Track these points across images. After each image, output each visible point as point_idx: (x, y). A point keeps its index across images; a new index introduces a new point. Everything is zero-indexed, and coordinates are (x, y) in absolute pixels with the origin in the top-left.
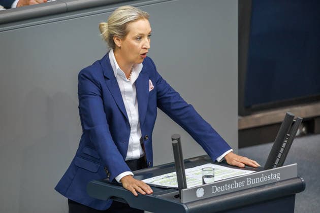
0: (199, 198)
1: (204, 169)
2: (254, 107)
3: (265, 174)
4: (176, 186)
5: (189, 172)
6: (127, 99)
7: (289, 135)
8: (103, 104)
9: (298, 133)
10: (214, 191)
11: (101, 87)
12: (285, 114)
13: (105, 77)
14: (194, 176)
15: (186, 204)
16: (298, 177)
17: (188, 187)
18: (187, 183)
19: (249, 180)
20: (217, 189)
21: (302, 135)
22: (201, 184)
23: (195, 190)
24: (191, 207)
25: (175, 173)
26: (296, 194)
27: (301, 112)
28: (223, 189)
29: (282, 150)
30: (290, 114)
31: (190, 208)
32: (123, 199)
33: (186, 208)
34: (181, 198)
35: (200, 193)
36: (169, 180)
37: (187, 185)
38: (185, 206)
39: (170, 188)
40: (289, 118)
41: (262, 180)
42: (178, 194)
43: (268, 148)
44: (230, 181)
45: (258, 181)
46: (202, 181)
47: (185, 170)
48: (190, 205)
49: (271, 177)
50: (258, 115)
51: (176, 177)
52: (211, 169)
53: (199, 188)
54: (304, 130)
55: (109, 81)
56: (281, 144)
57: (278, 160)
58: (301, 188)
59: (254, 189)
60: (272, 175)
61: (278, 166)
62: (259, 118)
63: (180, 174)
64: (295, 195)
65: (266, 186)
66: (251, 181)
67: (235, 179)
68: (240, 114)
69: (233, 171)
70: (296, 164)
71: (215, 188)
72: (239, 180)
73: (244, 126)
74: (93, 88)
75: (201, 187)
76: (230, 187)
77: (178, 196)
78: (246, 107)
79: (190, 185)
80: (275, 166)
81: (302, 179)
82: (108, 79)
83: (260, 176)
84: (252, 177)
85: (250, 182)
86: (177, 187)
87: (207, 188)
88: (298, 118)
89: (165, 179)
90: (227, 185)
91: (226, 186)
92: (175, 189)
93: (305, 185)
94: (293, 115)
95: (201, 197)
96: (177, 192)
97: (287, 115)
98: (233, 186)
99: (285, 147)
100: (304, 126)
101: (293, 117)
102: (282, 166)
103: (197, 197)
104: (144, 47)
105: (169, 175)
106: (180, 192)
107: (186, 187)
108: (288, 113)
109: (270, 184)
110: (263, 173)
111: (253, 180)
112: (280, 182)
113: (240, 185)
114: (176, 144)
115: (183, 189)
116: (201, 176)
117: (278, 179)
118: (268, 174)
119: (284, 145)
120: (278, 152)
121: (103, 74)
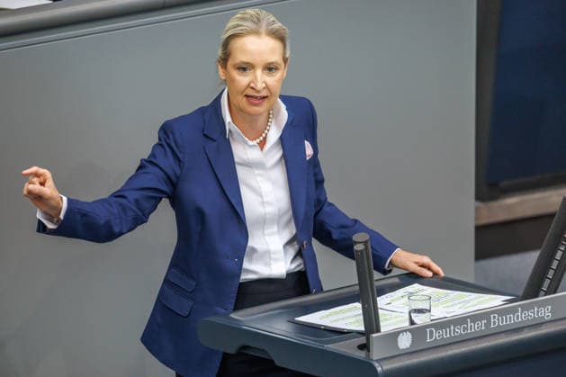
0: (403, 349)
2: (504, 184)
3: (524, 308)
4: (362, 328)
6: (258, 175)
10: (431, 337)
12: (561, 198)
13: (207, 137)
14: (395, 309)
15: (377, 361)
17: (382, 330)
18: (381, 324)
19: (494, 317)
20: (436, 335)
22: (406, 324)
23: (394, 335)
24: (388, 366)
25: (358, 305)
28: (446, 334)
29: (555, 264)
31: (385, 368)
32: (263, 350)
33: (379, 369)
34: (369, 351)
35: (405, 342)
36: (348, 317)
38: (376, 365)
39: (349, 332)
41: (518, 319)
42: (365, 342)
43: (530, 259)
44: (460, 321)
45: (511, 320)
46: (408, 319)
47: (378, 299)
48: (386, 362)
49: (534, 313)
50: (511, 201)
52: (425, 298)
53: (402, 331)
56: (554, 254)
57: (547, 282)
59: (502, 335)
60: (536, 309)
61: (547, 293)
62: (509, 207)
63: (369, 305)
65: (526, 330)
66: (498, 319)
67: (468, 317)
68: (480, 197)
71: (431, 332)
72: (476, 317)
73: (484, 221)
75: (406, 331)
76: (459, 331)
77: (364, 347)
79: (386, 326)
80: (542, 293)
83: (514, 311)
84: (501, 312)
85: (496, 322)
87: (417, 332)
90: (455, 326)
91: (452, 328)
92: (360, 333)
95: (407, 349)
96: (363, 340)
98: (465, 329)
99: (561, 258)
102: (555, 292)
103: (399, 349)
106: (368, 339)
107: (378, 331)
109: (532, 326)
110: (519, 306)
111: (502, 319)
112: (551, 321)
113: (479, 327)
114: (361, 251)
115: (374, 333)
116: (406, 310)
117: (548, 316)
118: (530, 307)
119: (559, 255)
120: (548, 267)
121: (203, 131)
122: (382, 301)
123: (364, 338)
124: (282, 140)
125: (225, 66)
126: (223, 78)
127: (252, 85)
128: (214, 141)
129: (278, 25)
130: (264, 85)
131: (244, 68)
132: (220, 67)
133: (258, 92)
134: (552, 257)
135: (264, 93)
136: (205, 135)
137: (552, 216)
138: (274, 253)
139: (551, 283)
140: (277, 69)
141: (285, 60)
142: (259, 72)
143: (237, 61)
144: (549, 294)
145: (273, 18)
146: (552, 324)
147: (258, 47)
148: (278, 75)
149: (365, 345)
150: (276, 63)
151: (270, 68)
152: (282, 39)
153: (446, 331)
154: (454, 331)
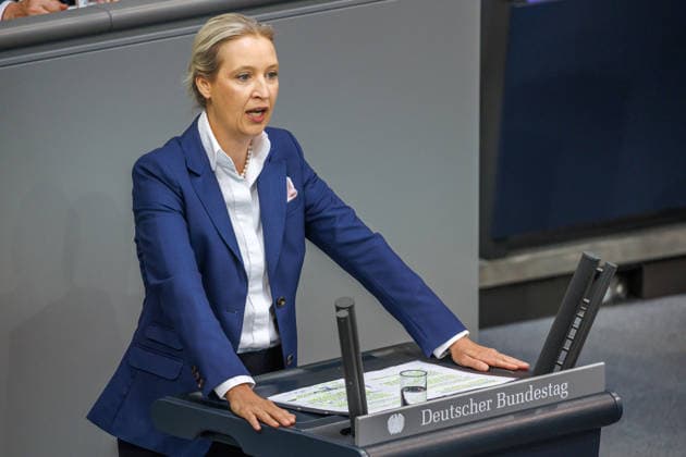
0: (394, 435)
1: (406, 374)
2: (514, 238)
3: (537, 385)
4: (345, 409)
5: (372, 379)
7: (587, 301)
8: (189, 230)
9: (607, 296)
10: (427, 419)
11: (182, 193)
12: (580, 256)
13: (190, 172)
14: (384, 388)
15: (364, 448)
16: (607, 392)
17: (370, 412)
18: (368, 402)
19: (502, 396)
20: (433, 417)
21: (616, 301)
22: (398, 405)
23: (384, 418)
24: (376, 455)
25: (342, 381)
26: (603, 429)
27: (614, 251)
28: (444, 416)
29: (572, 334)
30: (591, 255)
32: (232, 438)
34: (354, 436)
35: (396, 426)
36: (329, 397)
37: (369, 406)
38: (362, 452)
39: (331, 414)
40: (589, 263)
41: (529, 398)
42: (349, 426)
44: (461, 401)
45: (521, 399)
46: (400, 399)
47: (365, 375)
48: (373, 450)
49: (548, 391)
51: (344, 390)
52: (420, 373)
53: (393, 413)
54: (620, 289)
55: (199, 180)
56: (571, 321)
57: (564, 354)
58: (612, 414)
59: (512, 417)
60: (550, 386)
61: (563, 368)
63: (354, 383)
64: (600, 429)
65: (539, 411)
66: (506, 399)
67: (471, 396)
68: (485, 254)
69: (467, 378)
70: (602, 363)
71: (427, 413)
72: (479, 396)
73: (491, 282)
74: (165, 197)
76: (460, 412)
77: (349, 432)
78: (497, 240)
79: (374, 408)
80: (557, 367)
81: (614, 394)
82: (198, 175)
83: (524, 388)
84: (507, 390)
85: (503, 402)
86: (347, 411)
87: (411, 414)
88: (607, 265)
89: (322, 395)
90: (455, 407)
91: (452, 409)
92: (343, 416)
93: (621, 409)
94: (597, 258)
95: (398, 433)
96: (346, 423)
97: (585, 258)
98: (467, 410)
99: (580, 326)
100: (619, 282)
101: (597, 262)
102: (572, 366)
103: (389, 434)
104: (256, 94)
105: (329, 385)
106: (353, 422)
107: (365, 412)
108: (587, 253)
109: (546, 406)
110: (531, 383)
111: (511, 398)
112: (567, 401)
113: (483, 407)
114: (345, 318)
115: (359, 415)
116: (398, 388)
117: (564, 395)
118: (544, 384)
119: (577, 322)
120: (564, 337)
121: (187, 165)
123: (349, 421)
134: (569, 325)
136: (189, 169)
137: (569, 275)
139: (567, 355)
143: (236, 67)
144: (566, 369)
146: (569, 404)
149: (349, 429)
151: (271, 74)
153: (445, 413)
154: (454, 413)
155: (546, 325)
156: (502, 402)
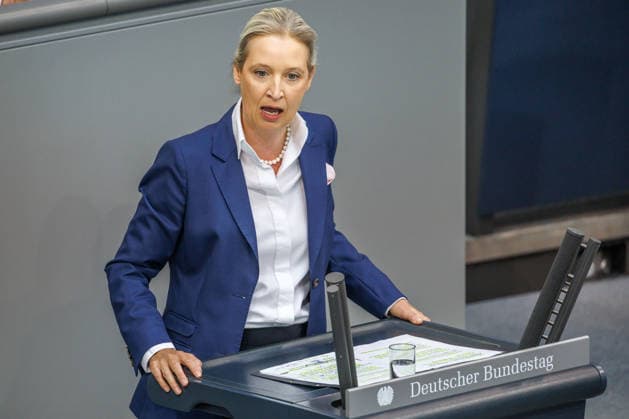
1: (396, 347)
2: (498, 215)
3: (522, 358)
4: (336, 382)
5: (362, 352)
7: (572, 276)
9: (591, 272)
10: (416, 392)
12: (564, 232)
14: (374, 362)
16: (592, 365)
17: (359, 384)
18: (358, 375)
19: (488, 369)
20: (421, 390)
21: (600, 276)
22: (387, 378)
23: (374, 390)
25: (333, 355)
26: (587, 400)
27: (597, 227)
28: (432, 389)
29: (557, 308)
30: (575, 231)
32: (223, 409)
34: (344, 408)
35: (385, 398)
36: (320, 369)
37: (359, 379)
39: (322, 387)
40: (573, 239)
41: (515, 370)
42: (339, 398)
44: (448, 373)
45: (507, 372)
46: (389, 373)
47: (355, 348)
49: (533, 364)
50: (507, 235)
51: (335, 363)
52: (408, 347)
53: (383, 386)
54: (603, 264)
56: (556, 295)
57: (548, 328)
58: (597, 387)
59: (498, 389)
60: (536, 359)
61: (548, 341)
62: (506, 242)
63: (344, 357)
64: (584, 402)
65: (524, 384)
66: (493, 372)
67: (458, 369)
68: (471, 230)
70: (587, 337)
71: (416, 386)
72: (467, 369)
73: (478, 257)
75: (387, 385)
76: (448, 384)
77: (340, 404)
79: (364, 380)
80: (543, 341)
81: (599, 367)
83: (510, 361)
84: (494, 363)
85: (490, 375)
86: (338, 383)
87: (400, 386)
88: (590, 240)
89: (313, 368)
90: (443, 380)
91: (440, 382)
92: (334, 388)
93: (605, 381)
94: (580, 234)
95: (388, 405)
96: (337, 396)
97: (569, 235)
98: (454, 383)
99: (564, 301)
100: (603, 258)
101: (580, 238)
102: (557, 340)
103: (378, 405)
105: (320, 358)
106: (343, 395)
107: (355, 385)
108: (571, 229)
109: (532, 378)
110: (516, 356)
111: (497, 370)
112: (553, 374)
113: (470, 380)
114: (335, 293)
115: (350, 387)
116: (387, 361)
117: (549, 368)
118: (529, 357)
119: (562, 297)
120: (549, 311)
121: (212, 150)
122: (359, 351)
123: (339, 393)
124: (300, 161)
125: (240, 69)
126: (238, 82)
127: (269, 93)
128: (224, 162)
129: (305, 27)
130: (282, 94)
131: (262, 72)
132: (235, 69)
133: (275, 100)
134: (553, 300)
135: (280, 104)
136: (213, 155)
137: (554, 251)
138: (284, 293)
139: (552, 329)
140: (298, 77)
141: (310, 69)
142: (278, 78)
143: (254, 63)
144: (551, 342)
145: (299, 19)
146: (555, 377)
147: (280, 49)
148: (300, 84)
149: (339, 401)
150: (300, 70)
151: (291, 75)
152: (308, 43)
153: (433, 386)
154: (442, 385)
155: (532, 300)
156: (488, 376)
